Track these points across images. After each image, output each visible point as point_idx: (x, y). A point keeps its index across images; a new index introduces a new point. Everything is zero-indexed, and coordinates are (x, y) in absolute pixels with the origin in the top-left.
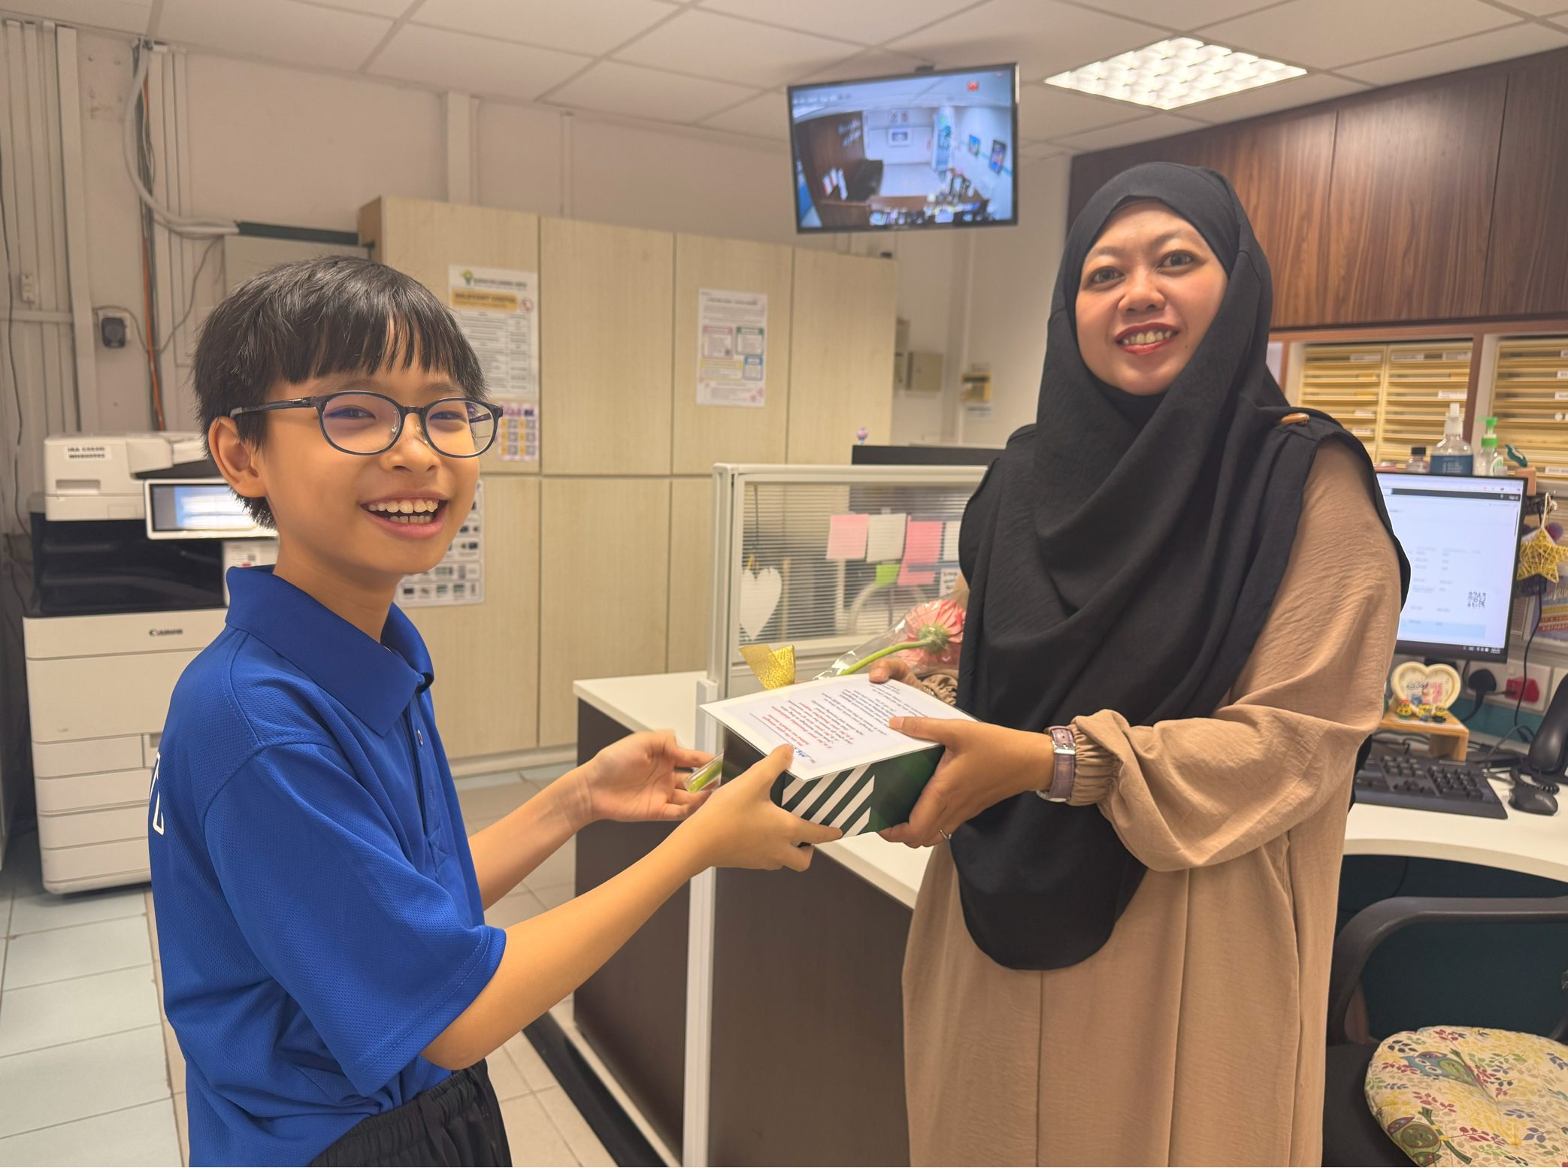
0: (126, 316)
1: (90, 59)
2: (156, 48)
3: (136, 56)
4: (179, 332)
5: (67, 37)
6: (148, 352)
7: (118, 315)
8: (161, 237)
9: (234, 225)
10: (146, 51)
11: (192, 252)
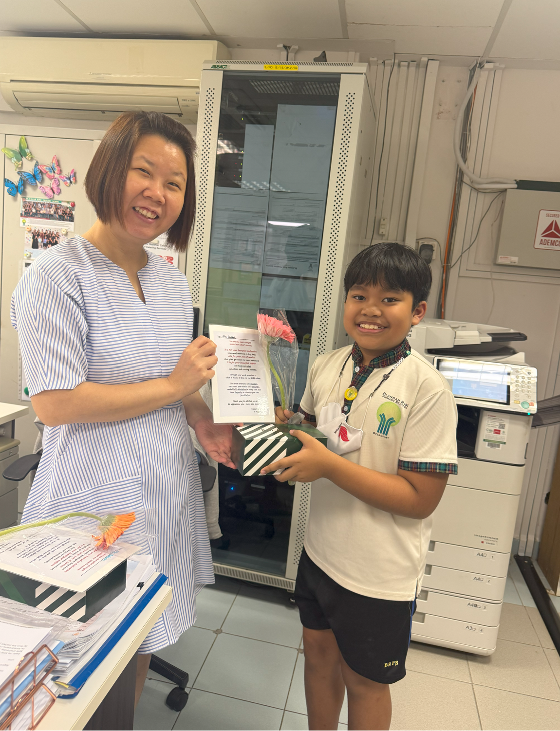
0: (435, 244)
1: (443, 81)
2: (487, 66)
3: (472, 74)
4: (465, 256)
5: (433, 66)
6: (443, 267)
7: (430, 243)
8: (466, 191)
9: (515, 182)
10: (479, 69)
11: (483, 201)
